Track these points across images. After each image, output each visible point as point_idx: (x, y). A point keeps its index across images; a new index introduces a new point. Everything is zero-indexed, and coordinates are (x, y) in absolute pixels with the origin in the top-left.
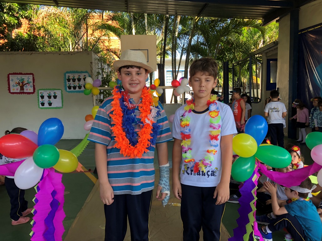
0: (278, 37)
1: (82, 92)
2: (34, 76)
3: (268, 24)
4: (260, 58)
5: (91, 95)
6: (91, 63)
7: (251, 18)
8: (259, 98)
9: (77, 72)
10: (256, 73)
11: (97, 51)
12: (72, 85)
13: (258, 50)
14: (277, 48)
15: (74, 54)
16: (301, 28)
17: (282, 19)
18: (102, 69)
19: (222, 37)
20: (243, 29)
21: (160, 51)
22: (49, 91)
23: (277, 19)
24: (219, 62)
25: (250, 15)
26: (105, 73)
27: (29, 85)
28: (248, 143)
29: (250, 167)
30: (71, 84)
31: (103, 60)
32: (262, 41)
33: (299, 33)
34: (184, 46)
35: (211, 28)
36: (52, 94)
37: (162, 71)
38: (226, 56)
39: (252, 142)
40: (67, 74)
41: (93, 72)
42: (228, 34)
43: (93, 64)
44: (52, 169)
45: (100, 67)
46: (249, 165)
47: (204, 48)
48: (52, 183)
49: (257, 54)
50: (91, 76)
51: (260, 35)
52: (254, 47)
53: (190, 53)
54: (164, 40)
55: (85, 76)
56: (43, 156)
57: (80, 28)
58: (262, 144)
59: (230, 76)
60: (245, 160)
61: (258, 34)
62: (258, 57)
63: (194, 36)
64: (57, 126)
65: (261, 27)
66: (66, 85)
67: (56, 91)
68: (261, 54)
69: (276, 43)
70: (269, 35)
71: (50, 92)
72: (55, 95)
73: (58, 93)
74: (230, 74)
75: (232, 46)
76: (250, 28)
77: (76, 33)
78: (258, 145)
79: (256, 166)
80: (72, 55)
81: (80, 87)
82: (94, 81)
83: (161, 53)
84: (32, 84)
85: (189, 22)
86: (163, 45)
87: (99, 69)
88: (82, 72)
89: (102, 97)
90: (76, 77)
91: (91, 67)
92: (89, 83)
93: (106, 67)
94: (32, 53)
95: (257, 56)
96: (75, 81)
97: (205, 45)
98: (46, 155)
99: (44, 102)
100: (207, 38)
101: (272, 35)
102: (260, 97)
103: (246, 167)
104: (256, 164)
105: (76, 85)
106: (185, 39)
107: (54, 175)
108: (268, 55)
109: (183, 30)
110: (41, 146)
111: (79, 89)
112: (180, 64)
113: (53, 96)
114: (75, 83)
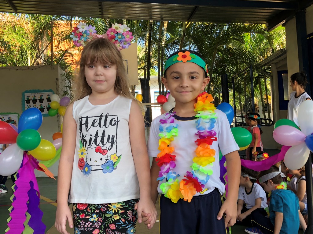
5: (57, 116)
7: (252, 22)
9: (39, 91)
11: (64, 66)
13: (265, 60)
15: (36, 69)
21: (143, 65)
22: (2, 115)
23: (282, 23)
25: (251, 19)
30: (30, 106)
33: (307, 38)
35: (205, 34)
37: (146, 87)
40: (25, 94)
41: (60, 90)
45: (68, 84)
50: (57, 93)
51: (267, 43)
54: (147, 51)
55: (49, 95)
57: (42, 39)
66: (24, 107)
67: (11, 115)
76: (254, 33)
77: (37, 45)
80: (32, 70)
81: (42, 110)
83: (145, 67)
87: (66, 86)
88: (45, 91)
90: (38, 97)
91: (57, 84)
92: (55, 102)
96: (36, 103)
102: (272, 119)
109: (171, 38)
114: (36, 105)
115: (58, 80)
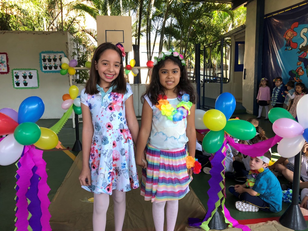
0: (245, 20)
1: (59, 72)
2: (7, 56)
3: (237, 8)
4: (229, 41)
5: (67, 75)
6: (67, 43)
7: (221, 1)
8: (228, 79)
9: (53, 52)
10: (226, 55)
11: (72, 31)
12: (48, 65)
13: (227, 33)
14: (245, 31)
15: (49, 34)
16: (266, 13)
17: (250, 4)
18: (78, 50)
19: (194, 19)
20: (214, 12)
21: (135, 33)
22: (24, 70)
23: (245, 4)
24: (191, 44)
26: (81, 53)
27: (2, 65)
28: (218, 118)
29: (220, 140)
30: (46, 64)
31: (78, 41)
32: (231, 25)
33: (264, 18)
34: (158, 28)
35: (184, 11)
36: (28, 74)
37: (137, 52)
38: (198, 38)
39: (221, 117)
40: (42, 54)
41: (69, 52)
42: (199, 18)
43: (69, 44)
44: (33, 146)
45: (76, 47)
46: (219, 138)
47: (178, 30)
48: (32, 159)
49: (226, 37)
50: (66, 56)
51: (229, 19)
52: (223, 30)
53: (164, 35)
54: (138, 22)
55: (61, 56)
56: (24, 133)
57: (54, 8)
58: (230, 118)
59: (202, 57)
60: (216, 133)
61: (228, 17)
62: (227, 40)
63: (168, 18)
64: (37, 105)
65: (230, 11)
66: (41, 65)
67: (31, 71)
68: (230, 37)
69: (243, 27)
70: (237, 19)
71: (26, 72)
72: (31, 75)
73: (34, 73)
74: (201, 55)
75: (203, 29)
76: (221, 11)
77: (50, 13)
78: (227, 119)
79: (225, 139)
80: (47, 34)
81: (56, 67)
82: (70, 61)
83: (136, 34)
84: (5, 64)
85: (163, 4)
86: (138, 26)
87: (74, 49)
88: (57, 52)
89: (78, 77)
90: (52, 57)
91: (67, 47)
92: (65, 63)
93: (82, 47)
94: (5, 32)
95: (227, 38)
96: (50, 61)
97: (178, 27)
98: (28, 133)
99: (19, 82)
100: (180, 21)
101: (240, 19)
102: (228, 77)
103: (216, 140)
104: (225, 137)
105: (52, 66)
106: (159, 21)
107: (34, 151)
108: (237, 38)
109: (157, 12)
110: (21, 124)
111: (55, 69)
112: (154, 46)
113: (28, 76)
114: (51, 63)
115: (68, 44)
